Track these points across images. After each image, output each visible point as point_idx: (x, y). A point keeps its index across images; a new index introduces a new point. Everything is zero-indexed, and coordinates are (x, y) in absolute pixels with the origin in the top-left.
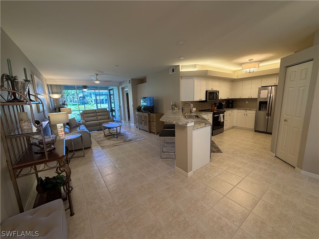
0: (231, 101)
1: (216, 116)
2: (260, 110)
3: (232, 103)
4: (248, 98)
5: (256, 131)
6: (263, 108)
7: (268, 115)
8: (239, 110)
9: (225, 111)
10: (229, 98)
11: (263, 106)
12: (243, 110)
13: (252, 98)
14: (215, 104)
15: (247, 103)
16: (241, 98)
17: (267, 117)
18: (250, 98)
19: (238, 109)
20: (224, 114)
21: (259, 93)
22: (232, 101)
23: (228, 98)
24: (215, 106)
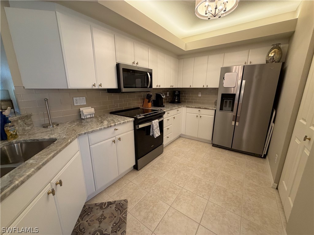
0: (177, 93)
1: (141, 126)
2: (221, 109)
3: (179, 96)
4: (202, 87)
5: (214, 145)
6: (226, 106)
7: (236, 119)
8: (189, 107)
9: (164, 113)
10: (174, 87)
11: (226, 102)
12: (195, 108)
13: (208, 87)
14: (149, 97)
15: (200, 95)
16: (192, 87)
17: (233, 123)
18: (205, 87)
19: (187, 107)
20: (161, 120)
21: (222, 78)
22: (179, 92)
23: (171, 86)
24: (149, 102)
